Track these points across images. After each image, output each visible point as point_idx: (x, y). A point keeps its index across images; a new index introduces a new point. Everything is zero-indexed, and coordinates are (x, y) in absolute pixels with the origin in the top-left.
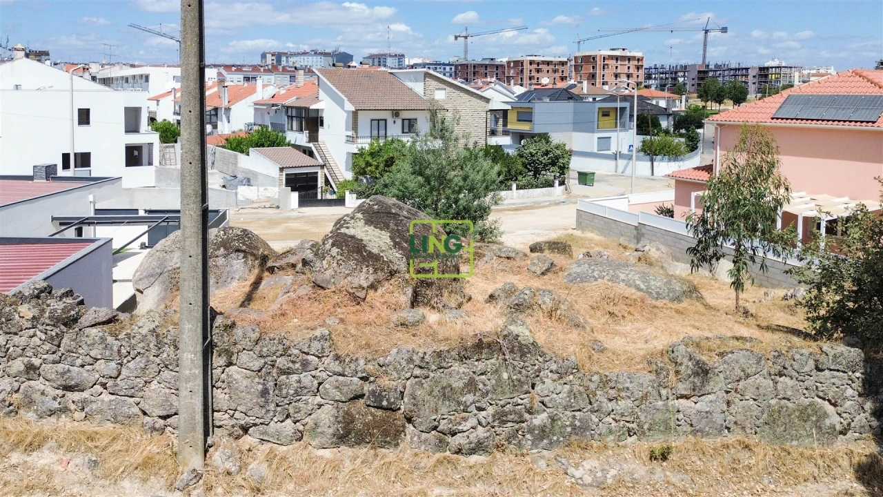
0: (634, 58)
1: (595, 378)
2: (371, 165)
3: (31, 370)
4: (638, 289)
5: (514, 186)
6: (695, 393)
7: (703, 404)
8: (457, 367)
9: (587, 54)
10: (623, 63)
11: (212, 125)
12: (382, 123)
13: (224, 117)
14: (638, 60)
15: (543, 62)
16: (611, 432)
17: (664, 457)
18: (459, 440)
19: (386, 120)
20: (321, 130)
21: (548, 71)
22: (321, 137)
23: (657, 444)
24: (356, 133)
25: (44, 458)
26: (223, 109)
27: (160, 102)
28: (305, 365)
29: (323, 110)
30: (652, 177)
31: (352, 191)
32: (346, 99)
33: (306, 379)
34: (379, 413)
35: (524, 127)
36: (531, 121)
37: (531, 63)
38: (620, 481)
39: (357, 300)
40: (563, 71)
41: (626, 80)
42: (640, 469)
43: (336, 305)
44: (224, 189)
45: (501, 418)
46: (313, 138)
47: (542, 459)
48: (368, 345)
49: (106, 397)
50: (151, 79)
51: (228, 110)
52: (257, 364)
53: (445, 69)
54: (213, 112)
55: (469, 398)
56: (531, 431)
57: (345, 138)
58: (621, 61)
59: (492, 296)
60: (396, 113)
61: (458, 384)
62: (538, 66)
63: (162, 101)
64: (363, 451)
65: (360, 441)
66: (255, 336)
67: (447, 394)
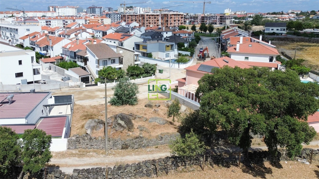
0: (180, 15)
1: (150, 140)
2: (104, 74)
3: (87, 144)
4: (159, 123)
5: (142, 77)
6: (161, 140)
7: (162, 141)
8: (134, 140)
9: (165, 14)
10: (177, 16)
11: (47, 51)
12: (106, 62)
13: (51, 49)
14: (182, 15)
15: (151, 15)
16: (151, 145)
17: (157, 147)
18: (135, 148)
19: (107, 61)
20: (88, 62)
21: (153, 18)
22: (87, 64)
23: (156, 146)
24: (99, 65)
25: (91, 153)
26: (50, 47)
27: (25, 41)
28: (118, 142)
29: (88, 57)
30: (179, 69)
31: (99, 82)
32: (96, 56)
33: (118, 143)
34: (126, 146)
35: (144, 51)
36: (146, 49)
37: (147, 15)
38: (152, 151)
39: (122, 132)
40: (158, 18)
41: (178, 22)
42: (154, 149)
43: (119, 133)
44: (62, 81)
45: (139, 145)
46: (86, 64)
47: (144, 149)
48: (124, 139)
49: (96, 146)
50: (19, 30)
51: (52, 47)
52: (112, 142)
53: (117, 15)
54: (46, 47)
55: (136, 143)
56: (142, 146)
57: (96, 66)
58: (176, 16)
59: (138, 128)
60: (110, 59)
61: (134, 142)
62: (149, 16)
63: (25, 40)
64: (124, 150)
65: (124, 149)
66: (112, 139)
67: (133, 143)
